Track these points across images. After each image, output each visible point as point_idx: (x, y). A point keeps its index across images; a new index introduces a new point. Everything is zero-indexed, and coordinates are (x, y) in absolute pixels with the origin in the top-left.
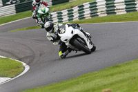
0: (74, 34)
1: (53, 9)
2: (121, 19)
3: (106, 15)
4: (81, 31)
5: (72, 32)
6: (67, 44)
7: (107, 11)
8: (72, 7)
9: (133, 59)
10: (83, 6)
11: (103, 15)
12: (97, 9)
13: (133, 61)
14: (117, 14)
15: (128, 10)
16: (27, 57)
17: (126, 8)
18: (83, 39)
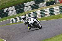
0: (34, 21)
1: (17, 16)
2: (48, 18)
3: (41, 17)
4: (37, 20)
5: (34, 20)
6: (31, 25)
7: (41, 15)
8: (25, 14)
9: (53, 36)
10: (30, 14)
11: (40, 17)
12: (37, 15)
13: (53, 37)
14: (46, 16)
15: (51, 14)
16: (6, 37)
17: (50, 14)
18: (38, 23)
